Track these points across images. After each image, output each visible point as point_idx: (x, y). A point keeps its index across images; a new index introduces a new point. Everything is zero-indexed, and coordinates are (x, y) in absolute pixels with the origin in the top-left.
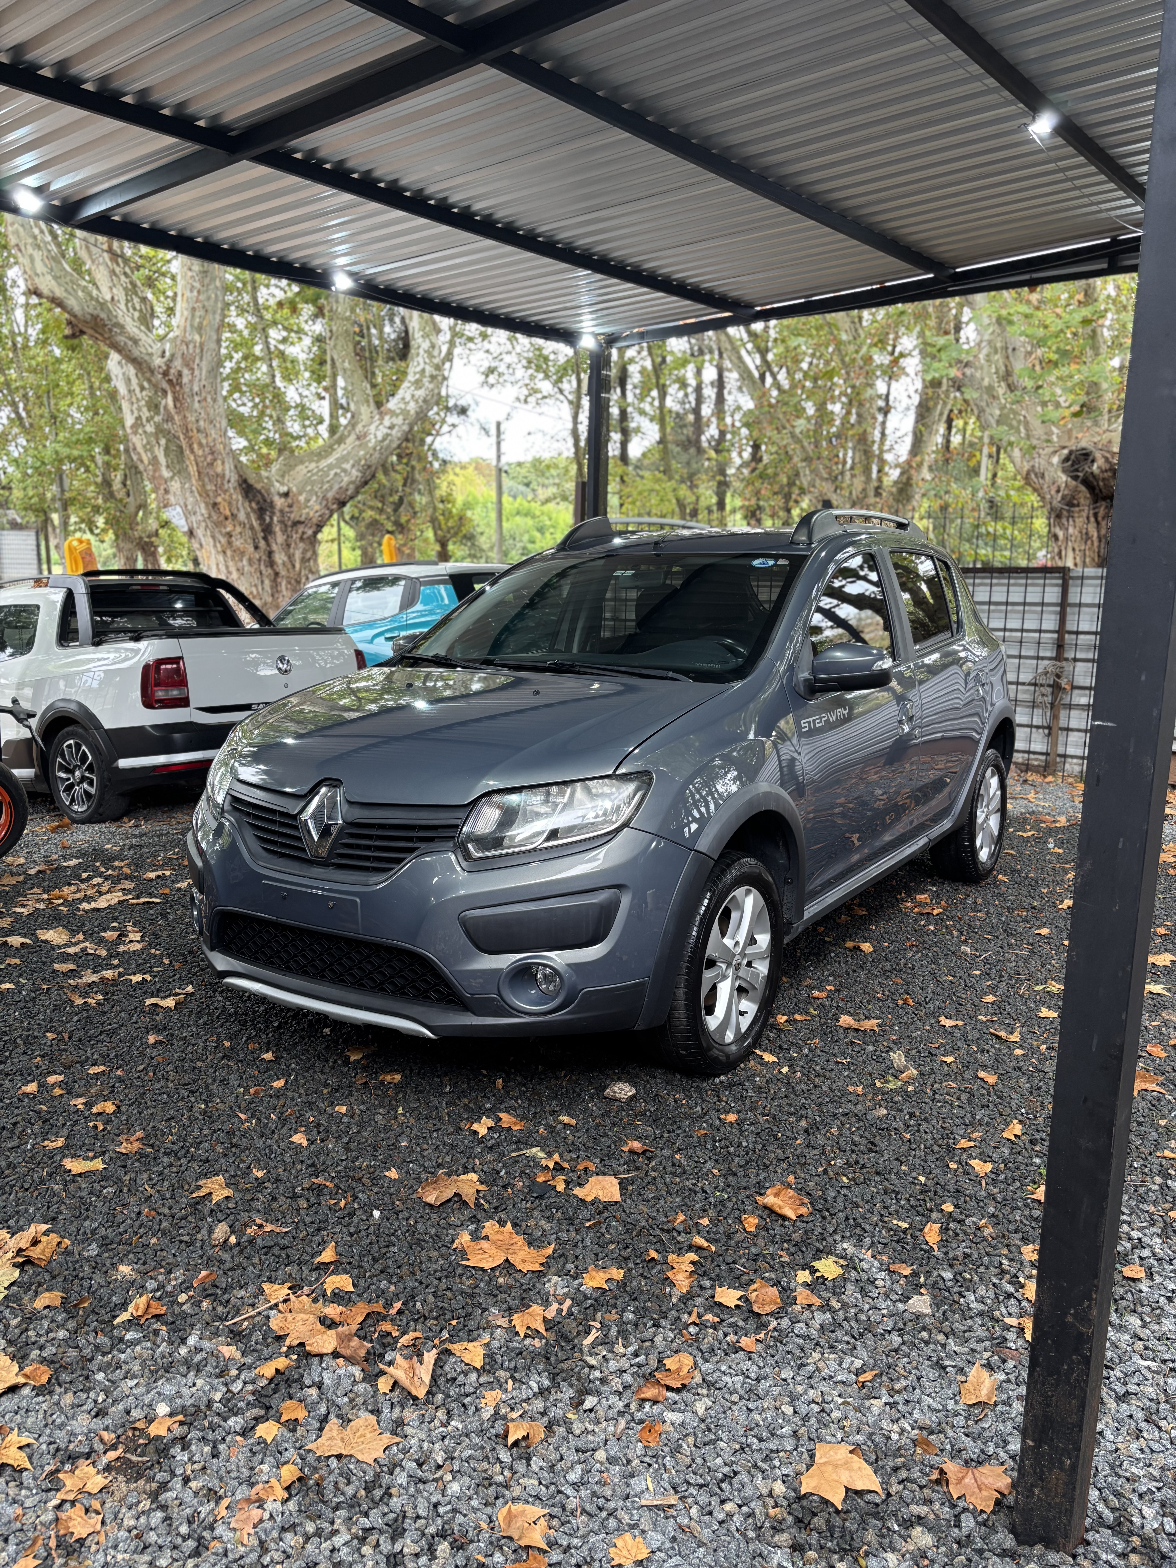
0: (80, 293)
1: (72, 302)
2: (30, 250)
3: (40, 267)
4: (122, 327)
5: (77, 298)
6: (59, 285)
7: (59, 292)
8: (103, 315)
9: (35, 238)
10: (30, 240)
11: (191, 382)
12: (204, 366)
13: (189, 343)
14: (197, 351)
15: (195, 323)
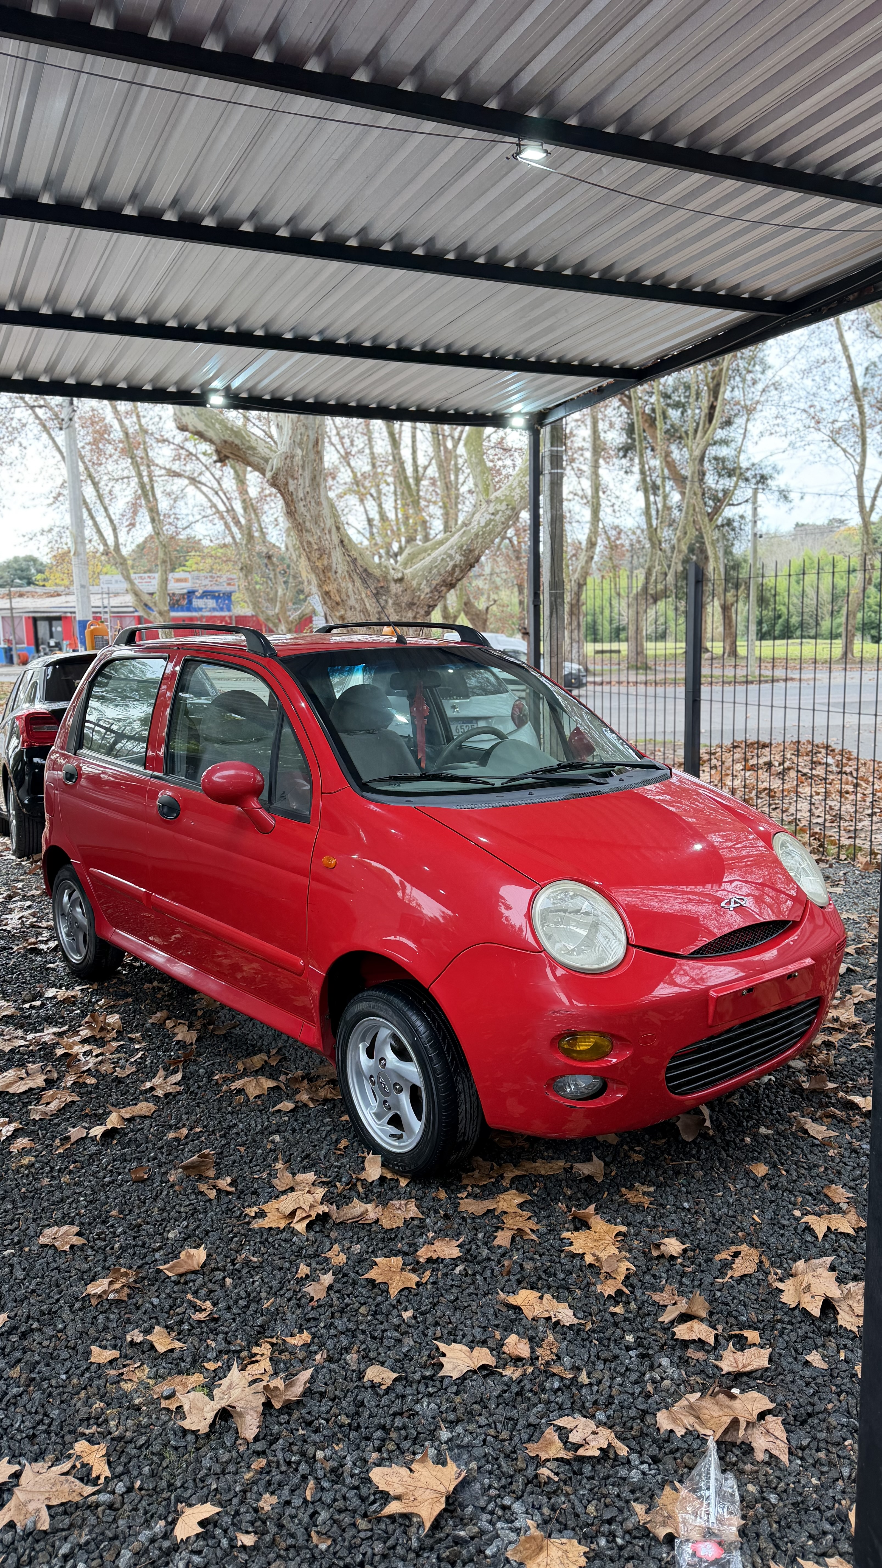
6: (201, 420)
7: (201, 427)
11: (296, 489)
12: (307, 474)
13: (293, 457)
14: (301, 463)
15: (297, 440)
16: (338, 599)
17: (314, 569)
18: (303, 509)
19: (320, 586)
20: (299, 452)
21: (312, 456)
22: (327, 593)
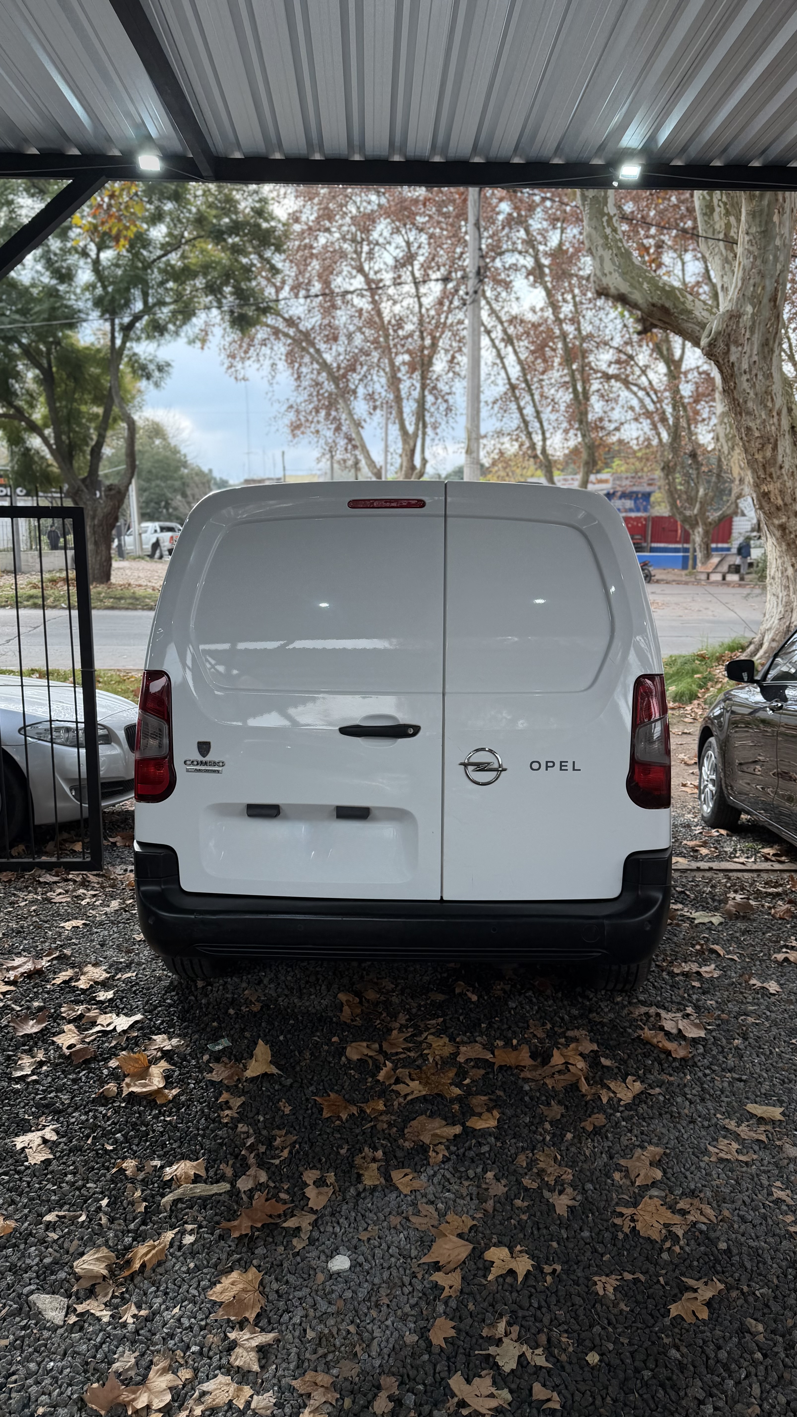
0: (645, 286)
1: (636, 296)
2: (601, 251)
3: (608, 267)
4: (690, 312)
5: (641, 289)
6: (625, 280)
7: (624, 288)
8: (668, 304)
9: (606, 237)
10: (601, 242)
11: (739, 359)
12: (757, 339)
13: (740, 316)
14: (749, 324)
15: (748, 293)
16: (780, 502)
17: (751, 463)
18: (746, 385)
19: (757, 486)
20: (749, 309)
21: (766, 313)
22: (766, 495)
